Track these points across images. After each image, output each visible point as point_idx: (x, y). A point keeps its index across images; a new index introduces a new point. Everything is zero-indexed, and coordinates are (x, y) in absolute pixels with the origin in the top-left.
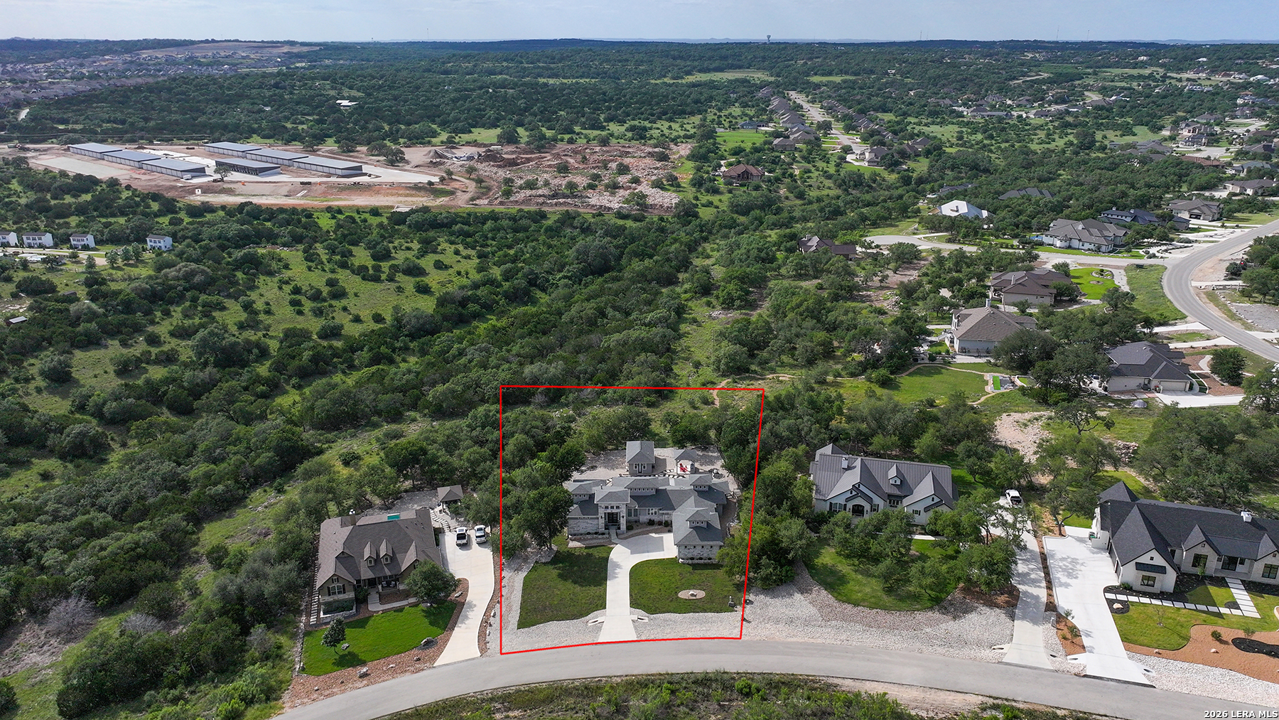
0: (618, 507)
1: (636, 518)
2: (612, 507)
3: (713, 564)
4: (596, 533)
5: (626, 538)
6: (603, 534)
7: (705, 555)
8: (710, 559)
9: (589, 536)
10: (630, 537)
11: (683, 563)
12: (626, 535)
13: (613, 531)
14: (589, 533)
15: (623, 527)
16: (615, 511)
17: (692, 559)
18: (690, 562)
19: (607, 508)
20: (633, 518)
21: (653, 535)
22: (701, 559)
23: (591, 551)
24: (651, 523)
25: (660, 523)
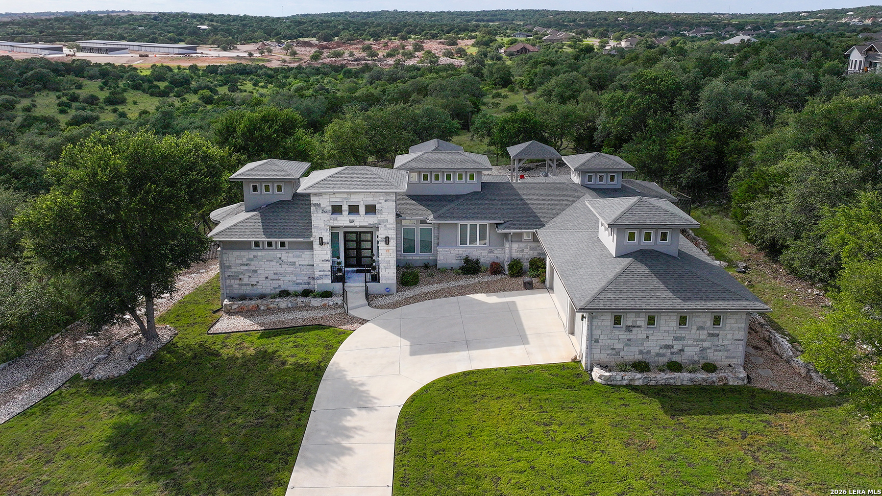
0: (371, 209)
1: (425, 257)
2: (354, 209)
3: (727, 390)
4: (306, 293)
5: (395, 305)
6: (327, 294)
7: (691, 353)
8: (710, 368)
9: (283, 303)
10: (407, 302)
11: (612, 386)
12: (396, 298)
13: (356, 285)
14: (285, 294)
15: (388, 273)
16: (362, 220)
17: (641, 366)
18: (638, 378)
19: (337, 210)
20: (418, 256)
21: (481, 297)
22: (675, 367)
23: (273, 344)
24: (471, 267)
25: (496, 269)
